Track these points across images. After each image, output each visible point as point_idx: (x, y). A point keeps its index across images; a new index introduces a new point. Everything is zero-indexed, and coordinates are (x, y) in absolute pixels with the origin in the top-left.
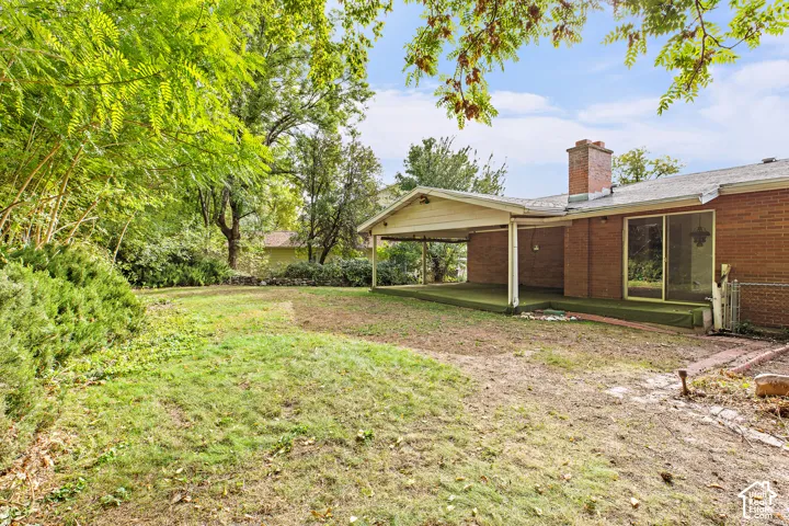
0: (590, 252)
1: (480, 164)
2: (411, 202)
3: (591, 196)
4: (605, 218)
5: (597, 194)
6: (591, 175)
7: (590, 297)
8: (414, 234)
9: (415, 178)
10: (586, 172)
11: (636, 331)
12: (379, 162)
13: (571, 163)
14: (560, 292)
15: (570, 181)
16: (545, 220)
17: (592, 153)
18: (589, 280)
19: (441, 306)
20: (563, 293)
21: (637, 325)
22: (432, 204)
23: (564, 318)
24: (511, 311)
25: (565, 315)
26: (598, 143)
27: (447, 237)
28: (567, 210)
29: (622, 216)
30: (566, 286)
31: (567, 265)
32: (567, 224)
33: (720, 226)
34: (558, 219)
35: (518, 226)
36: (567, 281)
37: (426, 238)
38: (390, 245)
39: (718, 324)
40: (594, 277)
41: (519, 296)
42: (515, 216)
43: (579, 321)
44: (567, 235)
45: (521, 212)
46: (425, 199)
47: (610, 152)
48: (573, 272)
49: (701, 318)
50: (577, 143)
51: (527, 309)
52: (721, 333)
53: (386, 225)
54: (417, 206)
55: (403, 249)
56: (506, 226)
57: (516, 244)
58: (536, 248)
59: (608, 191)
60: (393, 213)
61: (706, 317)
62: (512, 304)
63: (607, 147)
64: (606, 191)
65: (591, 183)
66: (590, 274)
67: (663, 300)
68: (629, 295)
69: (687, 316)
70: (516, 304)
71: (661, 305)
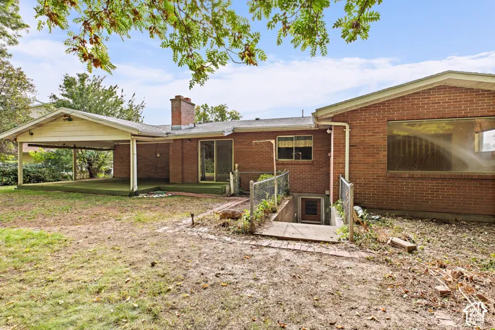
0: (182, 158)
1: (126, 99)
2: (56, 118)
3: (183, 127)
4: (189, 139)
5: (187, 126)
6: (183, 115)
7: (183, 182)
8: (64, 143)
9: (71, 101)
10: (180, 113)
11: (198, 198)
12: (31, 82)
13: (172, 108)
14: (167, 181)
15: (173, 117)
16: (156, 139)
17: (183, 104)
18: (182, 173)
19: (81, 195)
20: (169, 181)
21: (200, 195)
22: (75, 122)
23: (164, 195)
24: (133, 194)
25: (165, 193)
26: (187, 99)
27: (99, 146)
28: (167, 134)
29: (198, 139)
30: (171, 178)
31: (171, 165)
32: (170, 142)
33: (236, 147)
34: (162, 138)
35: (137, 141)
36: (171, 174)
37: (75, 146)
38: (44, 151)
39: (232, 192)
40: (185, 172)
41: (138, 185)
42: (134, 135)
43: (173, 196)
44: (171, 148)
45: (136, 133)
46: (69, 118)
47: (194, 105)
48: (174, 169)
49: (225, 189)
50: (176, 97)
51: (143, 192)
52: (233, 195)
53: (32, 134)
54: (61, 122)
55: (57, 154)
56: (129, 141)
57: (135, 152)
58: (158, 155)
59: (193, 126)
60: (39, 125)
61: (227, 188)
62: (133, 190)
63: (192, 102)
64: (192, 125)
65: (183, 120)
66: (183, 170)
67: (214, 182)
68: (201, 180)
69: (220, 189)
70: (135, 190)
71: (214, 184)
